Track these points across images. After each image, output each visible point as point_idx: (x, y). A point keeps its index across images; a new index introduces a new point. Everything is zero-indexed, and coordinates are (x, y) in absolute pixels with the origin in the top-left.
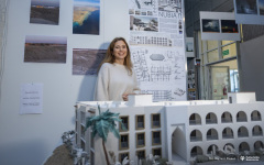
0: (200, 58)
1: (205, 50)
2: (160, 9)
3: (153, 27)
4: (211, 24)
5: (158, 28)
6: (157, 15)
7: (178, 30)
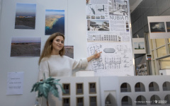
0: (151, 54)
1: (154, 48)
2: (110, 13)
3: (105, 27)
4: (157, 26)
5: (110, 28)
6: (108, 18)
7: (125, 28)
